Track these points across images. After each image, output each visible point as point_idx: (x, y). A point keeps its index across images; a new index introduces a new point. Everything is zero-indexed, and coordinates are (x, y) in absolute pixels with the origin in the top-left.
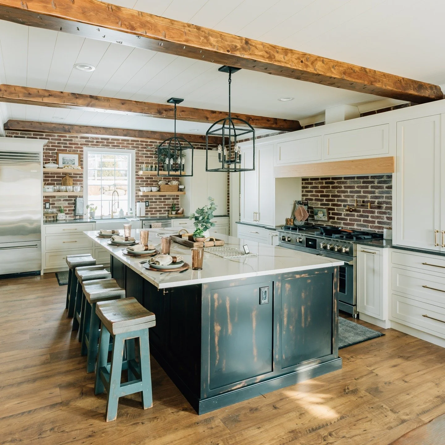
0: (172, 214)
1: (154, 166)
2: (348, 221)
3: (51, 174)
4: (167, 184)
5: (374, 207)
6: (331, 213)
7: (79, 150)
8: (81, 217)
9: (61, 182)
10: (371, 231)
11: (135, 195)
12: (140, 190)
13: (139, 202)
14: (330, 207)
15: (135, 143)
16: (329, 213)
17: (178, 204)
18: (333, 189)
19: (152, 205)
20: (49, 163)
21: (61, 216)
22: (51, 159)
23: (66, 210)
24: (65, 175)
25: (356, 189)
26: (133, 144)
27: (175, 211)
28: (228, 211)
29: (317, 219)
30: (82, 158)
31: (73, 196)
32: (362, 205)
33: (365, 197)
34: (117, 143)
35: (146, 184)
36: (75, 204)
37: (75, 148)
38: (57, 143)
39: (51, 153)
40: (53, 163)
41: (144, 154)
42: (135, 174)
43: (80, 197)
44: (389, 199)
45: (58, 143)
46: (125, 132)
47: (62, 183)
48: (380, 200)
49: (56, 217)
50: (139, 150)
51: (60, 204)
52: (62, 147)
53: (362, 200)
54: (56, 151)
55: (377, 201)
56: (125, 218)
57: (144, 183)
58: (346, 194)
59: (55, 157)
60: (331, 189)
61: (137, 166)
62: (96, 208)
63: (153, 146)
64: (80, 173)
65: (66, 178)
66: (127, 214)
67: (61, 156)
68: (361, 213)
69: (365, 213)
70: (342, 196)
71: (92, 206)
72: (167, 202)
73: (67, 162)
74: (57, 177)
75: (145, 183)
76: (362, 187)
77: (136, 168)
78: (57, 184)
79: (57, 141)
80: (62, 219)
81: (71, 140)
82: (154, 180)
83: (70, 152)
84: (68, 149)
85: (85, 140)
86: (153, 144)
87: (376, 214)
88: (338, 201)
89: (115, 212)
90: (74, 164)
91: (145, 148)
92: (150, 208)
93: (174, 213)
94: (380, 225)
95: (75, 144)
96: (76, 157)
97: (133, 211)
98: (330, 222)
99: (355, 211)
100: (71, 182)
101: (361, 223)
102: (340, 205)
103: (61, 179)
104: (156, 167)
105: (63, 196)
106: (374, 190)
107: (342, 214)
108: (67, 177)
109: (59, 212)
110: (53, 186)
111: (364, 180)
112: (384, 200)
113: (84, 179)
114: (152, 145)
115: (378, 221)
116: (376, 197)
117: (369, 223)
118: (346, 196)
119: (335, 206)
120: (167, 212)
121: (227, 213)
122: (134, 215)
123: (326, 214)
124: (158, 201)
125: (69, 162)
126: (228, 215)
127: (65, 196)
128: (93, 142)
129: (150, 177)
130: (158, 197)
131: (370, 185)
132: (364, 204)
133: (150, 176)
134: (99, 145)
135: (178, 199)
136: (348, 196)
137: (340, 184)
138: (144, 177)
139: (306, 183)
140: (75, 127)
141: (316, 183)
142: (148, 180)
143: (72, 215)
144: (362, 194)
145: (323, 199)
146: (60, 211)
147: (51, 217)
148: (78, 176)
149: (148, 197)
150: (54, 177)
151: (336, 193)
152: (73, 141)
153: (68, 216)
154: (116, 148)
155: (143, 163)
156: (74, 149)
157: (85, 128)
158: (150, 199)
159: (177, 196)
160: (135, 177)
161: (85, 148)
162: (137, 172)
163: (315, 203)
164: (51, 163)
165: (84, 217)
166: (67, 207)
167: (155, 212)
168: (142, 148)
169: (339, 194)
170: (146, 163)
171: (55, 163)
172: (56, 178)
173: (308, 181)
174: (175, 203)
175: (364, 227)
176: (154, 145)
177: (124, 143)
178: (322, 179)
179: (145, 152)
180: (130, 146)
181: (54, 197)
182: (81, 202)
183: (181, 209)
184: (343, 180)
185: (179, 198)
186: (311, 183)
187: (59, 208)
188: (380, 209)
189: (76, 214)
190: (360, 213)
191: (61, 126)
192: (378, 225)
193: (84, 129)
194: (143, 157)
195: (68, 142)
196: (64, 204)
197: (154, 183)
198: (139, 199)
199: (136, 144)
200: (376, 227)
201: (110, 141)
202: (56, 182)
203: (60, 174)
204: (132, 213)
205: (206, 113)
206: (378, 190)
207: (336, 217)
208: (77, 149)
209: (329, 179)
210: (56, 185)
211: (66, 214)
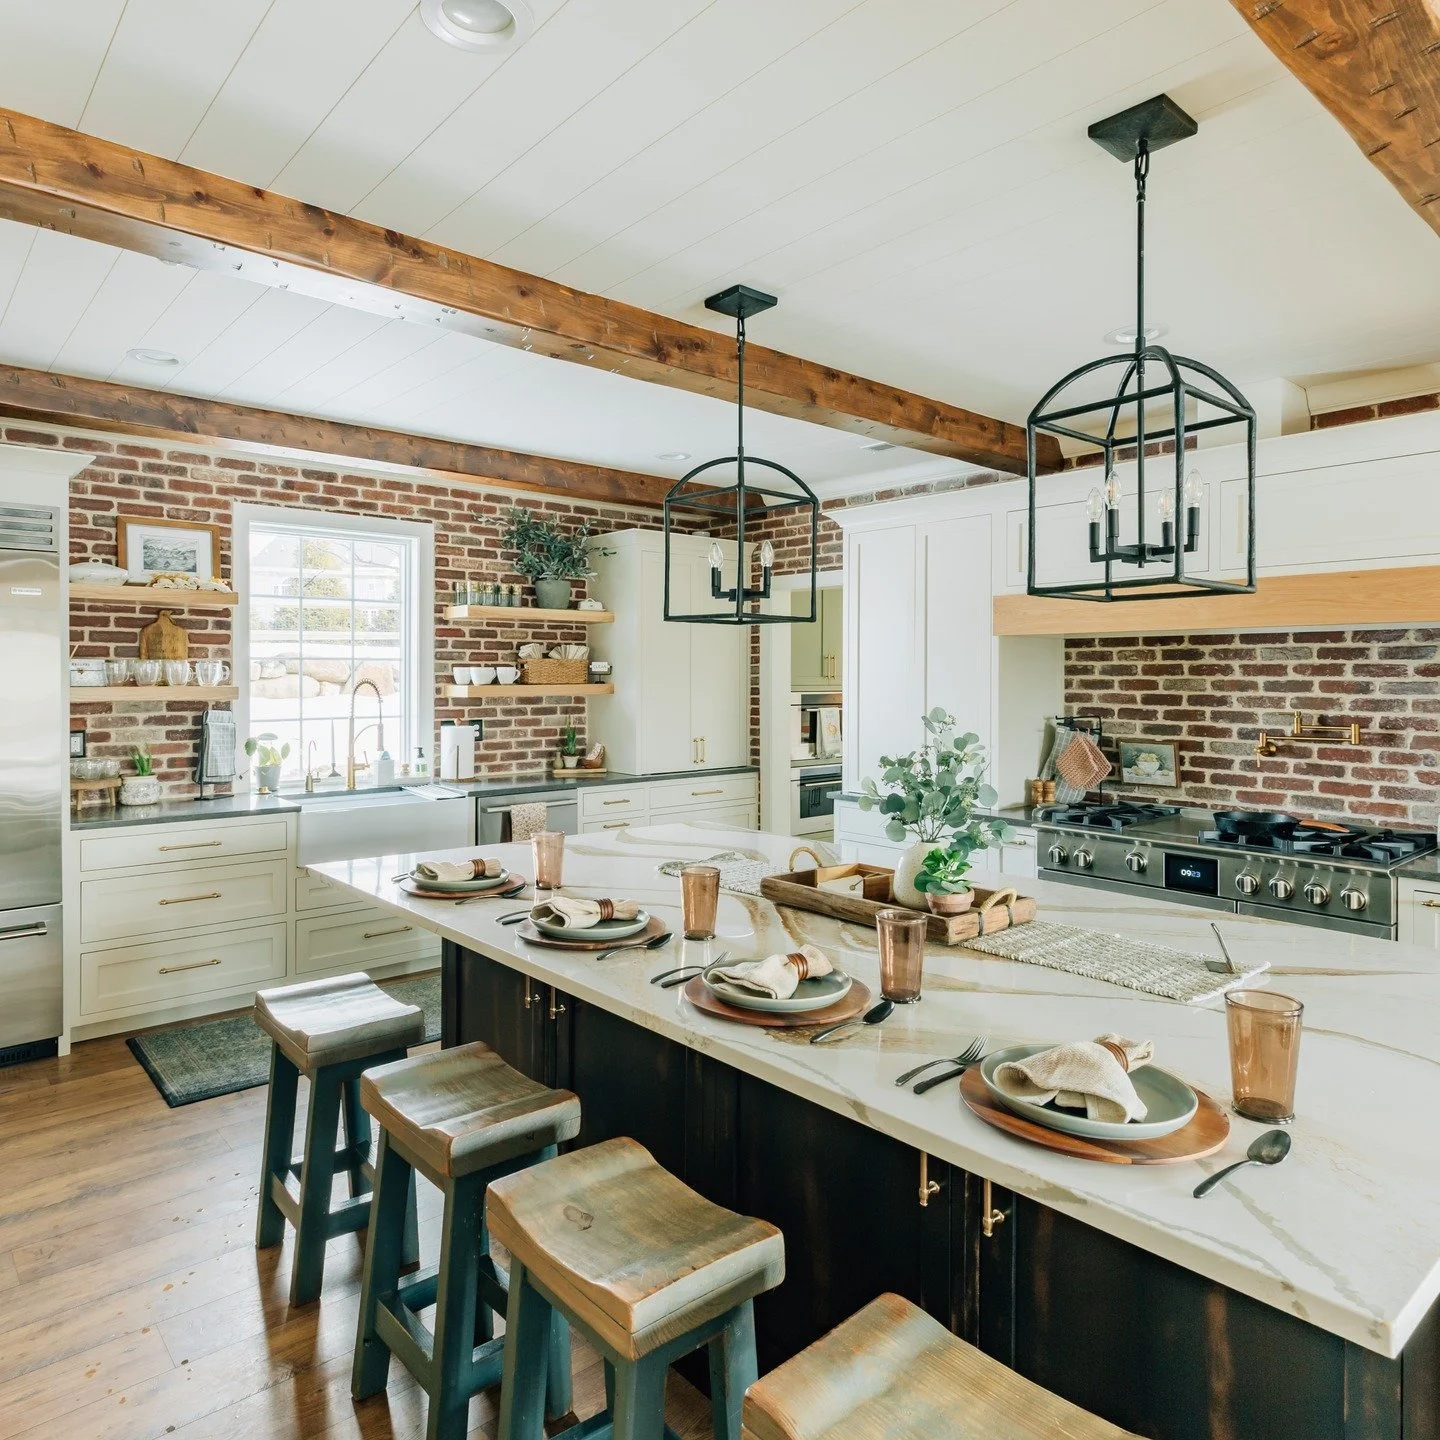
0: (564, 767)
1: (504, 588)
2: (1259, 788)
3: (91, 609)
4: (546, 656)
5: (1366, 737)
6: (1187, 761)
7: (213, 511)
8: (223, 790)
9: (137, 644)
10: (1353, 820)
11: (431, 696)
12: (451, 680)
13: (452, 723)
14: (1184, 736)
15: (433, 498)
16: (1181, 761)
17: (582, 731)
18: (1200, 677)
19: (494, 736)
20: (86, 560)
21: (141, 789)
22: (90, 544)
23: (158, 763)
24: (154, 616)
25: (1292, 676)
26: (425, 501)
27: (574, 755)
28: (755, 752)
29: (1134, 782)
30: (225, 546)
31: (189, 703)
32: (1316, 733)
33: (1331, 703)
34: (366, 494)
35: (474, 657)
36: (199, 735)
37: (197, 502)
38: (117, 480)
39: (90, 520)
40: (105, 561)
41: (463, 541)
42: (431, 615)
43: (218, 706)
44: (1430, 711)
45: (125, 480)
46: (416, 450)
47: (139, 648)
48: (1392, 715)
49: (118, 793)
50: (446, 527)
51: (134, 736)
52: (142, 496)
53: (1316, 713)
54: (114, 512)
55: (1377, 717)
56: (401, 789)
57: (465, 650)
58: (1251, 693)
59: (109, 537)
60: (1186, 676)
61: (440, 585)
62: (286, 751)
63: (498, 515)
64: (219, 607)
65: (159, 627)
66: (406, 771)
67: (137, 535)
68: (1315, 760)
69: (1331, 759)
70: (1234, 700)
71: (267, 744)
72: (547, 722)
73: (161, 562)
74: (119, 622)
75: (468, 652)
76: (1318, 670)
77: (437, 594)
78: (119, 653)
79: (117, 472)
80: (146, 801)
81: (182, 471)
82: (499, 639)
83: (174, 520)
84: (166, 507)
85: (238, 473)
86: (497, 505)
87: (1376, 763)
88: (1216, 716)
89: (363, 767)
90: (194, 569)
91: (470, 519)
92: (487, 747)
93: (571, 761)
94: (1392, 801)
95: (196, 487)
96: (202, 541)
97: (429, 760)
98: (1183, 791)
99: (1288, 751)
100: (182, 646)
101: (1313, 795)
102: (1225, 733)
103: (137, 630)
104: (511, 591)
105: (148, 702)
106: (1367, 679)
107: (1232, 762)
108: (165, 625)
109: (129, 772)
110: (102, 660)
111: (1324, 645)
112: (1409, 713)
113: (235, 632)
114: (492, 510)
115: (1381, 787)
116: (1376, 705)
117: (1348, 794)
118: (1248, 701)
119: (1202, 736)
120: (544, 761)
121: (750, 758)
122: (430, 773)
123: (1171, 763)
124: (513, 718)
125: (173, 562)
126: (754, 767)
127: (156, 705)
128: (270, 483)
129: (485, 628)
130: (514, 706)
131: (1349, 665)
132: (1326, 729)
133: (488, 624)
134: (296, 498)
135: (582, 710)
136: (1260, 702)
137: (1226, 657)
138: (466, 630)
139: (1081, 656)
140: (217, 410)
141: (1122, 656)
142: (478, 639)
143: (186, 781)
144: (1316, 693)
145: (1156, 712)
146: (135, 767)
147: (91, 791)
148: (211, 619)
149: (480, 705)
150: (105, 622)
151: (1209, 691)
152: (189, 474)
153: (166, 784)
154: (362, 511)
155: (460, 575)
156: (190, 507)
157: (255, 419)
158: (486, 712)
159: (579, 700)
160: (432, 627)
161: (238, 508)
162: (439, 609)
163: (1122, 725)
164: (95, 561)
165: (237, 787)
166: (162, 749)
167: (502, 759)
168: (458, 517)
169: (1219, 694)
170: (475, 577)
171: (108, 562)
172: (112, 628)
173: (1093, 649)
174: (572, 726)
175: (1323, 808)
176: (501, 509)
177: (391, 497)
178: (1149, 641)
179: (468, 534)
180: (416, 508)
181: (107, 707)
182: (225, 729)
183: (598, 748)
184: (1237, 645)
185: (585, 705)
186: (1103, 657)
187: (126, 754)
188: (1390, 746)
189: (205, 779)
190: (1307, 761)
191: (154, 403)
192: (1382, 800)
193: (254, 424)
194: (460, 552)
195: (166, 478)
196: (148, 738)
197: (500, 653)
198: (446, 713)
199: (438, 503)
200: (1374, 808)
201: (339, 484)
202: (112, 646)
203: (133, 610)
204: (424, 768)
205: (811, 374)
206: (1381, 679)
207: (1208, 772)
208: (206, 509)
209: (1179, 640)
210: (112, 656)
211: (163, 777)
